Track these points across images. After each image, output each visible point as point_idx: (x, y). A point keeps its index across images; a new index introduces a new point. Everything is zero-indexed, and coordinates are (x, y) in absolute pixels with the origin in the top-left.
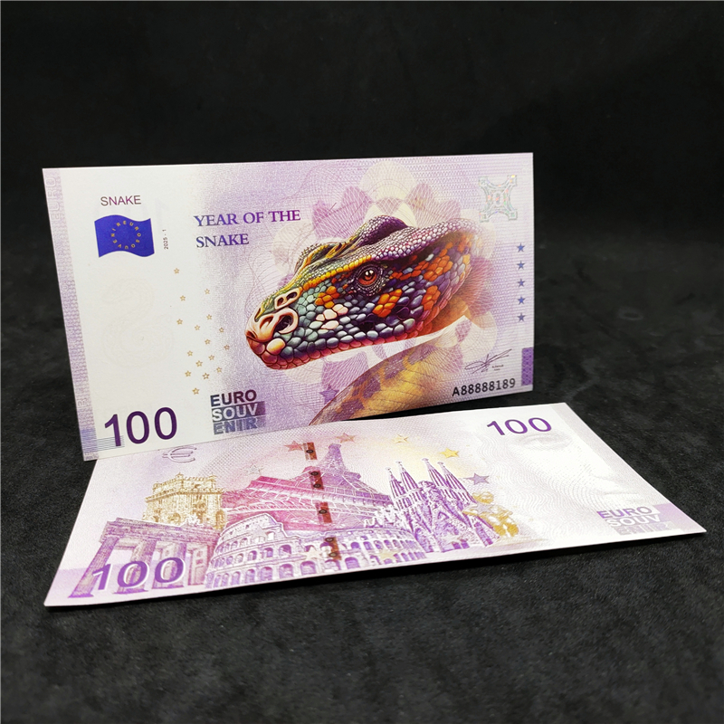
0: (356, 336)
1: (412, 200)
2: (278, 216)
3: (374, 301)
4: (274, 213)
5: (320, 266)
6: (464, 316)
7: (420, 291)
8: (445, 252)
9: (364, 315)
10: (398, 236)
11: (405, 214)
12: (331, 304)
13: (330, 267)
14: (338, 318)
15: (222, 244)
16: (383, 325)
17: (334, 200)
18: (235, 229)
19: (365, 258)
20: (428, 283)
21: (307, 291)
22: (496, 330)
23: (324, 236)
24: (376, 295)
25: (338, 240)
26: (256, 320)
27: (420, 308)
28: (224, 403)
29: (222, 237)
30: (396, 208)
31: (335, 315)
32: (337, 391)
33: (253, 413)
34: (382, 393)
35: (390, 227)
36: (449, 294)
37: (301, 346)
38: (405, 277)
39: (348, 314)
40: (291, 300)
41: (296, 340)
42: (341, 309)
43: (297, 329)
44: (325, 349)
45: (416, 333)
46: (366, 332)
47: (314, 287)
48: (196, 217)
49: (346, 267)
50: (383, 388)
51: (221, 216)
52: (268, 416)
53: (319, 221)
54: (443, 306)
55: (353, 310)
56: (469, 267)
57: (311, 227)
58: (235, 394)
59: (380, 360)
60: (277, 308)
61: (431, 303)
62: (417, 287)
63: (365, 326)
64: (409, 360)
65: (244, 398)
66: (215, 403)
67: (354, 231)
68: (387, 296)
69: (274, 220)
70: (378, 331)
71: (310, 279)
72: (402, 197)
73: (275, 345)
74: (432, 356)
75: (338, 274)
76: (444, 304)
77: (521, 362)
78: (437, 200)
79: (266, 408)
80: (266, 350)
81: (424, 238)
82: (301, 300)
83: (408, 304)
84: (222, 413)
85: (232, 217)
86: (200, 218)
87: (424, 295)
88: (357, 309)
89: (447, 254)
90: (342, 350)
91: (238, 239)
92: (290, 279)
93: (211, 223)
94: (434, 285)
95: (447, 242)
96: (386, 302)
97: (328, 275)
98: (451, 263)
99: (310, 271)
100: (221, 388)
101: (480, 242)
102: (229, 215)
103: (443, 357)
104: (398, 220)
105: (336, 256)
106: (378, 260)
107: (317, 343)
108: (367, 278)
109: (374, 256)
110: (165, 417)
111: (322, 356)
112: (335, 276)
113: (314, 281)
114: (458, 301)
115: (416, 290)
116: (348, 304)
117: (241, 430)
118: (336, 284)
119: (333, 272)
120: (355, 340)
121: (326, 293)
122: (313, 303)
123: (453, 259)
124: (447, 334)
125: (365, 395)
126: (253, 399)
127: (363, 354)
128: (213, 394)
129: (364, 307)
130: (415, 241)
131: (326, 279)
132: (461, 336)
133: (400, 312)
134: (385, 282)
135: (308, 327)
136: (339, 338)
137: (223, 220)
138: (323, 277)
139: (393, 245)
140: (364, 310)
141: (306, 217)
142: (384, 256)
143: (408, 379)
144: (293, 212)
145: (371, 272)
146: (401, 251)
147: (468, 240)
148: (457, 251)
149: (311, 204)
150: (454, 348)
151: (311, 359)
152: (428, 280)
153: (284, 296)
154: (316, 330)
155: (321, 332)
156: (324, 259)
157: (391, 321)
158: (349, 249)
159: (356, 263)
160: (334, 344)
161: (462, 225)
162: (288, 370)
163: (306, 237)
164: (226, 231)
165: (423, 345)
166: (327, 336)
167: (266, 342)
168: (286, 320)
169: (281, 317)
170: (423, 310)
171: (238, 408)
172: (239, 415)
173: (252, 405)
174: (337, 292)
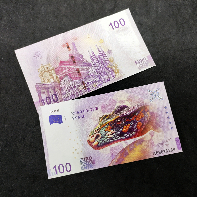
0: (118, 138)
1: (128, 100)
2: (92, 109)
3: (122, 128)
4: (91, 109)
5: (105, 121)
6: (151, 130)
7: (135, 124)
8: (141, 112)
9: (120, 133)
10: (126, 110)
11: (127, 104)
12: (110, 130)
13: (108, 120)
14: (112, 134)
15: (79, 118)
16: (126, 135)
17: (107, 103)
18: (82, 114)
19: (117, 117)
20: (138, 121)
21: (102, 128)
22: (164, 133)
23: (105, 113)
24: (122, 126)
25: (109, 113)
26: (90, 137)
27: (136, 129)
28: (83, 160)
29: (79, 116)
30: (124, 102)
31: (111, 133)
32: (115, 155)
33: (92, 163)
34: (130, 155)
35: (123, 108)
36: (145, 124)
37: (103, 143)
38: (130, 121)
39: (115, 133)
40: (98, 130)
41: (101, 141)
42: (112, 131)
43: (101, 138)
44: (110, 143)
45: (137, 136)
46: (121, 137)
47: (104, 126)
48: (72, 113)
49: (112, 120)
50: (129, 154)
51: (78, 111)
52: (96, 164)
53: (103, 109)
54: (143, 128)
55: (116, 131)
56: (150, 115)
57: (101, 111)
58: (86, 158)
59: (127, 145)
60: (95, 133)
61: (140, 127)
62: (134, 123)
63: (120, 135)
64: (136, 145)
65: (89, 159)
66: (81, 161)
67: (113, 110)
68: (126, 126)
69: (91, 111)
70: (125, 137)
71: (103, 124)
72: (125, 99)
73: (95, 143)
74: (143, 143)
75: (110, 122)
76: (144, 127)
77: (176, 142)
78: (136, 99)
79: (95, 162)
80: (93, 145)
81: (134, 109)
82: (101, 130)
83: (133, 128)
84: (83, 164)
85: (81, 111)
86: (73, 113)
87: (137, 125)
88: (118, 131)
89: (142, 113)
90: (115, 143)
91: (83, 116)
92: (97, 125)
93: (76, 113)
94: (139, 122)
95: (141, 109)
96: (126, 128)
97: (108, 123)
98: (143, 115)
99: (103, 122)
100: (82, 157)
101: (152, 108)
102: (80, 111)
103: (147, 143)
104: (125, 106)
105: (109, 117)
106: (121, 117)
107: (107, 142)
108: (119, 122)
109: (120, 116)
110: (68, 165)
111: (109, 145)
112: (110, 123)
113: (104, 125)
114: (149, 125)
115: (134, 124)
116: (115, 130)
117: (89, 168)
118: (110, 125)
119: (109, 122)
120: (118, 140)
121: (108, 127)
122: (104, 130)
123: (144, 114)
124: (147, 135)
125: (124, 156)
126: (91, 159)
127: (121, 144)
128: (80, 158)
129: (119, 130)
130: (131, 110)
131: (107, 124)
132: (152, 135)
133: (130, 130)
134: (124, 123)
135: (104, 137)
136: (113, 140)
137: (78, 112)
138: (106, 123)
139: (124, 112)
140: (120, 131)
141: (100, 109)
142: (123, 116)
143: (137, 150)
144: (96, 108)
145: (120, 120)
146: (127, 114)
147: (148, 108)
148: (145, 111)
149: (100, 105)
150: (150, 140)
151: (106, 146)
152: (137, 120)
153: (96, 130)
154: (106, 138)
155: (108, 138)
156: (106, 119)
157: (128, 133)
158: (113, 115)
159: (115, 118)
160: (112, 141)
161: (145, 104)
162: (100, 150)
163: (100, 114)
164: (79, 115)
165: (140, 140)
166: (110, 140)
167: (93, 143)
168: (98, 136)
169: (96, 135)
170: (138, 129)
171: (87, 162)
172: (88, 164)
173: (91, 161)
174: (111, 127)
